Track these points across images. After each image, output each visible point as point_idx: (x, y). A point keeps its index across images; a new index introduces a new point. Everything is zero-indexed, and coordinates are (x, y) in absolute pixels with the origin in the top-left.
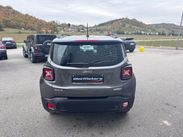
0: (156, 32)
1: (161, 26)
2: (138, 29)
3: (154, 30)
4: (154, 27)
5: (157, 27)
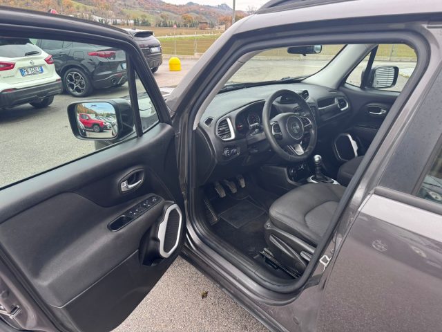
0: (128, 17)
1: (134, 4)
2: (82, 9)
3: (122, 13)
4: (120, 4)
5: (125, 5)
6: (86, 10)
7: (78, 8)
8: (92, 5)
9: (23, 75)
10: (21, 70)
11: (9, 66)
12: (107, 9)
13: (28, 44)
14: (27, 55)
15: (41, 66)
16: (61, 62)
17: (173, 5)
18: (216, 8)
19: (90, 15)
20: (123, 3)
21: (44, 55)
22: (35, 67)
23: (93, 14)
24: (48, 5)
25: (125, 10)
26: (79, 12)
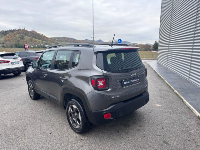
1: (63, 40)
3: (57, 43)
5: (59, 41)
6: (42, 43)
7: (39, 42)
8: (45, 41)
9: (12, 64)
10: (12, 63)
11: (8, 62)
12: (51, 42)
13: (15, 55)
14: (14, 58)
15: (18, 62)
16: (25, 61)
17: (79, 41)
18: (97, 41)
19: (44, 45)
20: (58, 40)
21: (20, 59)
22: (16, 62)
23: (45, 44)
24: (27, 41)
25: (59, 43)
26: (39, 43)
